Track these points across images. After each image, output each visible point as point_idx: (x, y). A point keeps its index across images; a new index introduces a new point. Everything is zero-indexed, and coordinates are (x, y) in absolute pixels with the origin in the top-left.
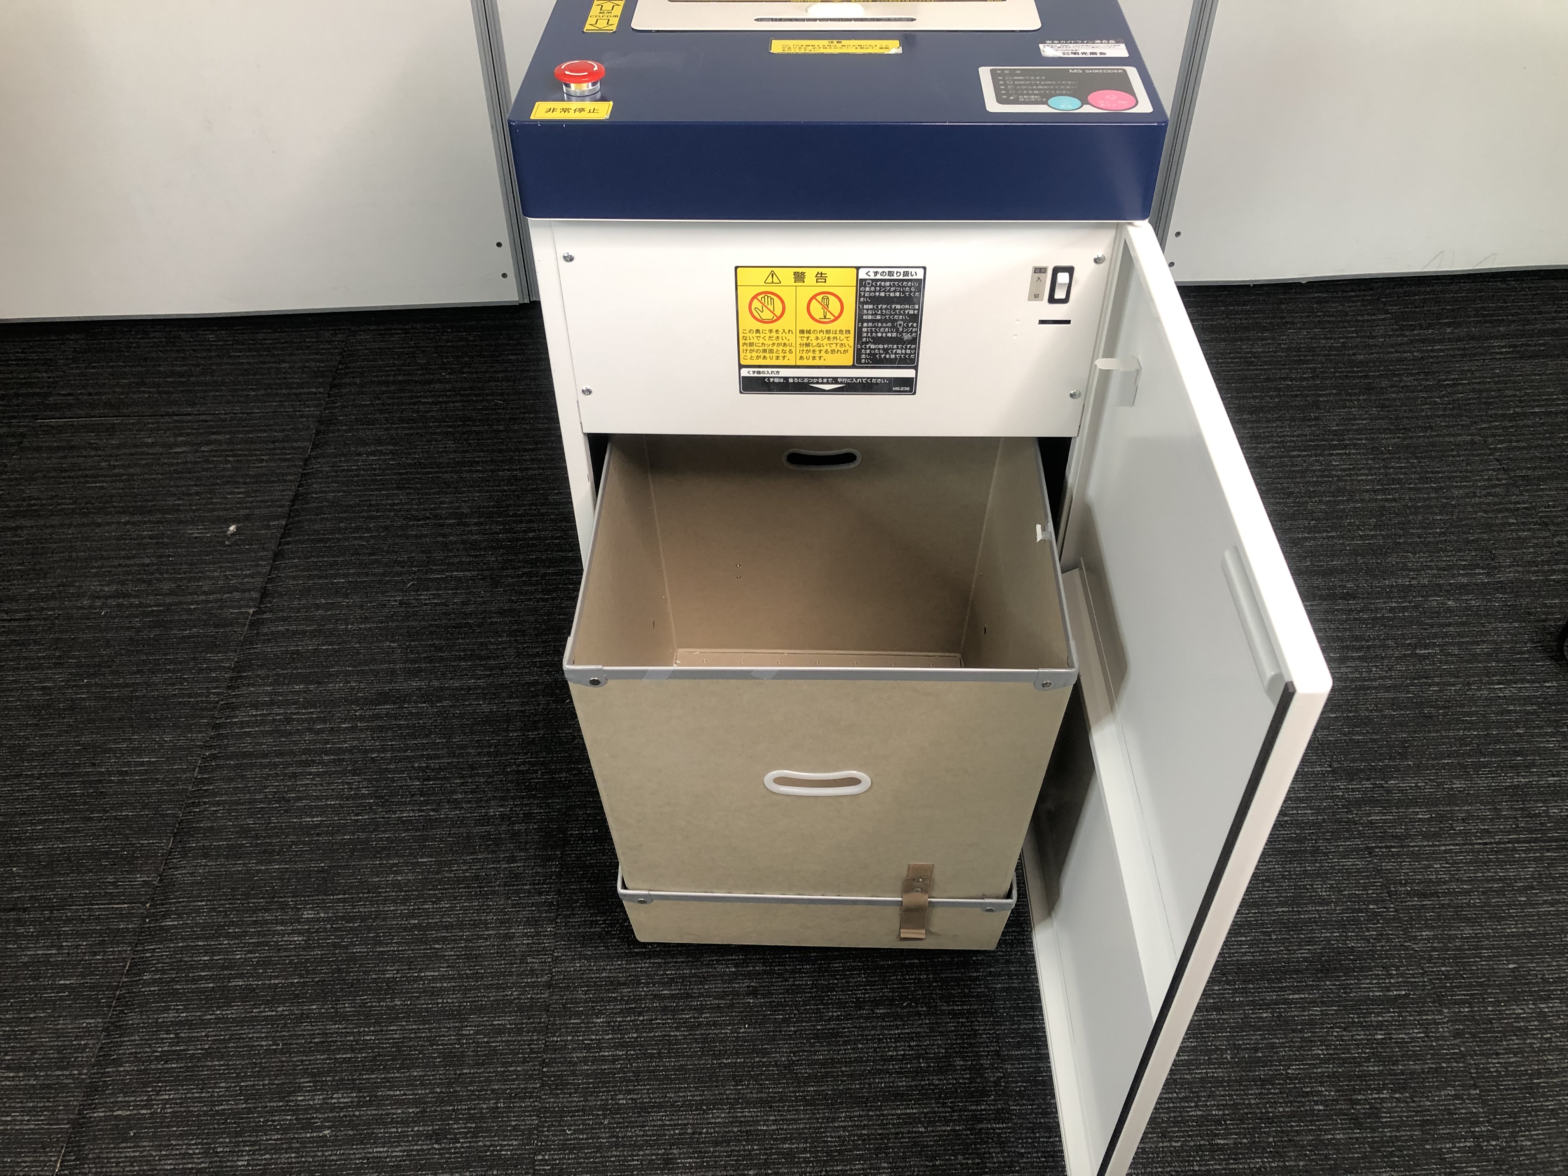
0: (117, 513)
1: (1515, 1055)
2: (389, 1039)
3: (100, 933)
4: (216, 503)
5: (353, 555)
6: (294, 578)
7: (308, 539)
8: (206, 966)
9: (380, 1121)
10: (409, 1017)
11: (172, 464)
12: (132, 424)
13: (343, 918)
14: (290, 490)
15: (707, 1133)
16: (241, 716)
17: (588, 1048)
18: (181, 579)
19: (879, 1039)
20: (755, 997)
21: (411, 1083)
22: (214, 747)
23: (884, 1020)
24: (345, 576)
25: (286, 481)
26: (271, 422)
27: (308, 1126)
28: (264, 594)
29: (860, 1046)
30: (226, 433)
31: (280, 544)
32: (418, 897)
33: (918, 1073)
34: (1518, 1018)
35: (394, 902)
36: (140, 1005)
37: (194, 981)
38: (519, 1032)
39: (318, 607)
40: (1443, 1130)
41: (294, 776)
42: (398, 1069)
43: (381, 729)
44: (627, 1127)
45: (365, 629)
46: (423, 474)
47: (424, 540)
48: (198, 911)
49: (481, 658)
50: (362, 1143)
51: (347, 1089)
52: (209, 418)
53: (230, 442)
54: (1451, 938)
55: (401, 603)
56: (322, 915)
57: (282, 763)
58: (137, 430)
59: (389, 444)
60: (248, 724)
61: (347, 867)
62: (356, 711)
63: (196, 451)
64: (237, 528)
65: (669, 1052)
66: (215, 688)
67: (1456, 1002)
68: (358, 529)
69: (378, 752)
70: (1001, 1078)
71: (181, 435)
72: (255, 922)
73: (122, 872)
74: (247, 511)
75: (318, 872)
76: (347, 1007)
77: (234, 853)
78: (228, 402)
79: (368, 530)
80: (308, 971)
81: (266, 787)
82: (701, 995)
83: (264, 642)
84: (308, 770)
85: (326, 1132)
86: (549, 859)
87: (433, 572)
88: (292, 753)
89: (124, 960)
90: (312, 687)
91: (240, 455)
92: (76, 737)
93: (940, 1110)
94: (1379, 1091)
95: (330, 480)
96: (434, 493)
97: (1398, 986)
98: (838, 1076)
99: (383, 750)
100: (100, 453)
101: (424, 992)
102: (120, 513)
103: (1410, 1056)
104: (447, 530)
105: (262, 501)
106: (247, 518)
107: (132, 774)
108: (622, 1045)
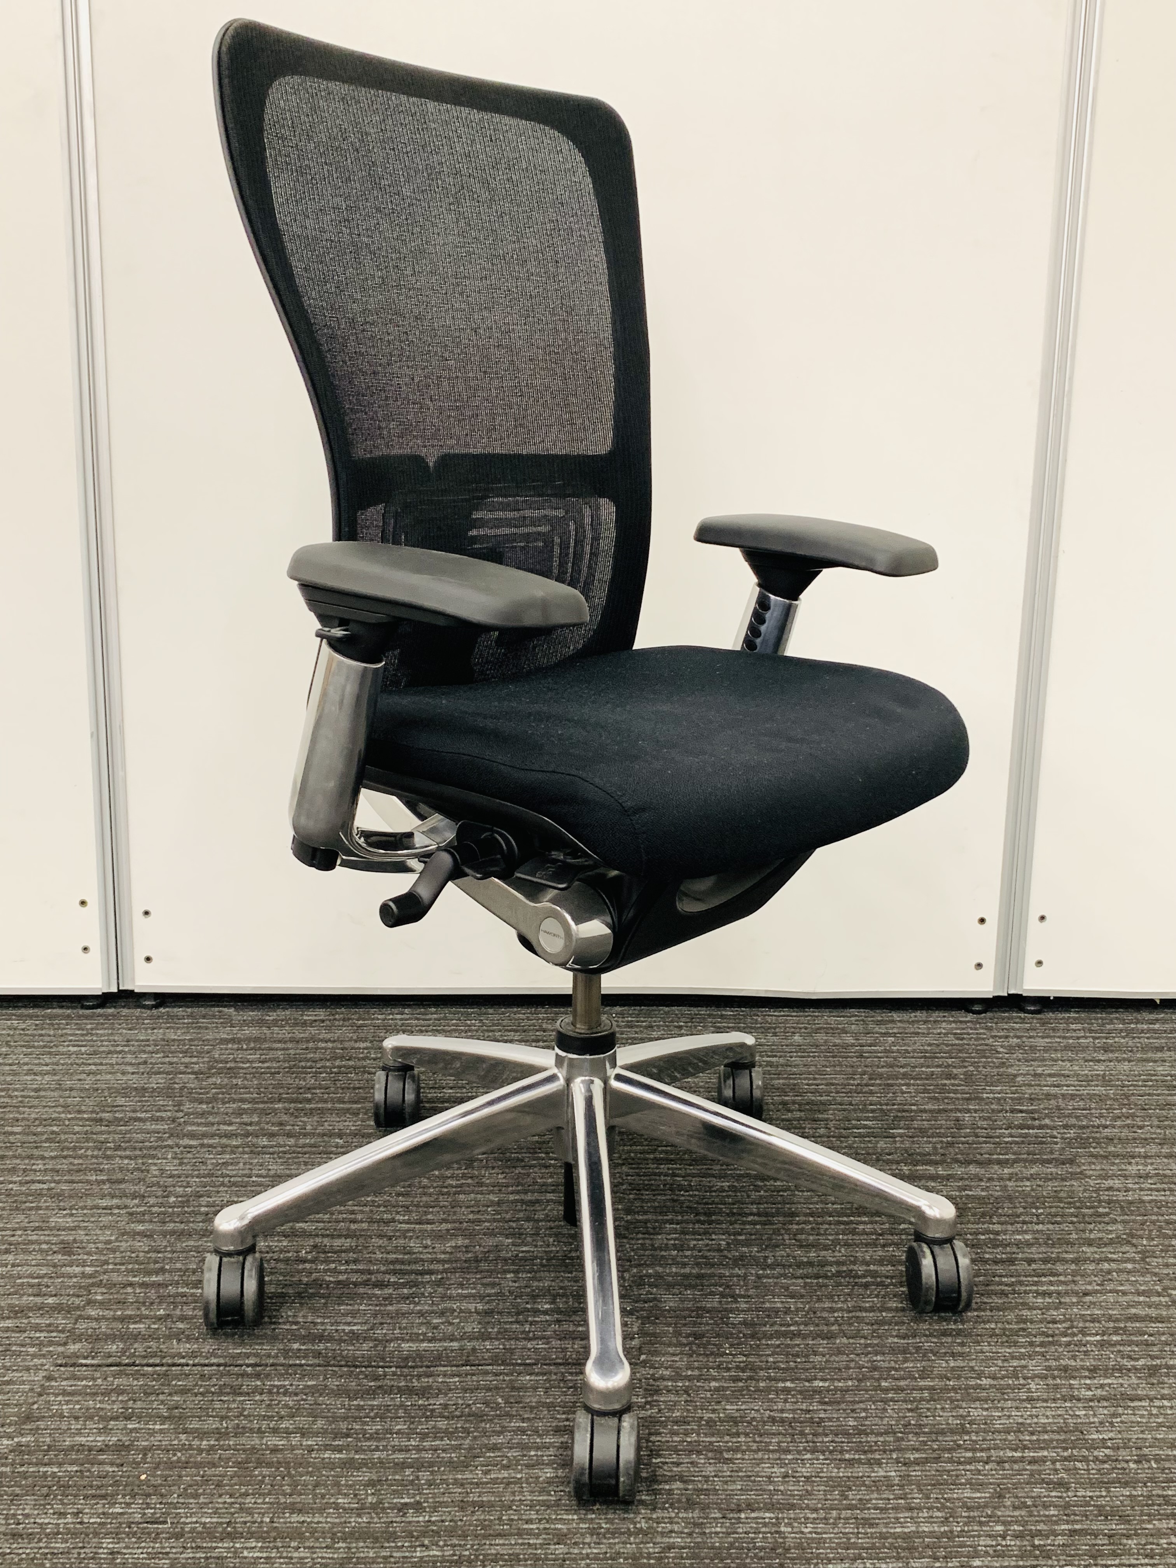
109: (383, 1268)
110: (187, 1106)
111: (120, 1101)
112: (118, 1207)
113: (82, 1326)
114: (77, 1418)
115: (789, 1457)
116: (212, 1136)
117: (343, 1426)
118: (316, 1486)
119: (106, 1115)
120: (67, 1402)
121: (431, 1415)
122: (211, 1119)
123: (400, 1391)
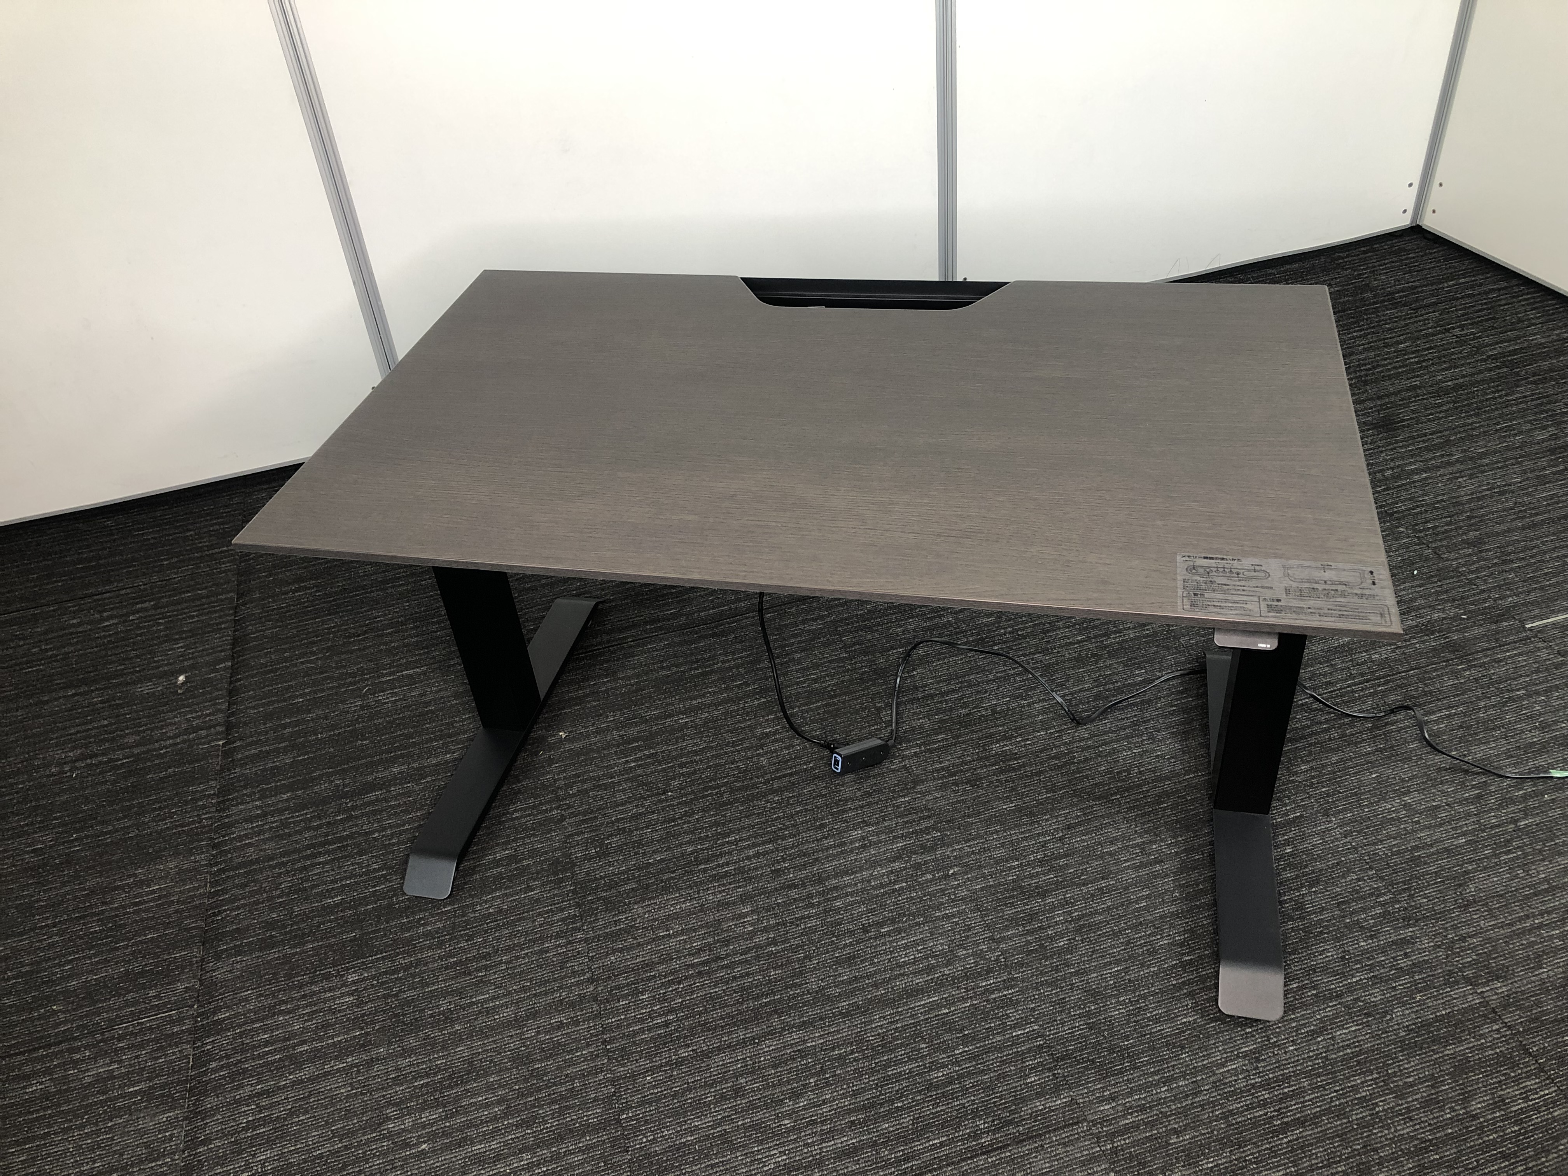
0: (61, 689)
1: (1395, 838)
2: (459, 1058)
3: (156, 1040)
4: (158, 661)
5: (304, 677)
6: (254, 708)
7: (257, 673)
8: (267, 1043)
9: (470, 1125)
10: (473, 1036)
11: (105, 637)
12: (54, 610)
13: (385, 973)
14: (228, 636)
15: (765, 1060)
16: (236, 832)
17: (641, 1021)
18: (144, 731)
19: (891, 952)
20: (776, 945)
21: (489, 1088)
22: (220, 863)
23: (890, 936)
24: (301, 696)
25: (221, 629)
26: (192, 583)
27: (407, 1145)
28: (229, 727)
29: (876, 961)
30: (150, 601)
31: (231, 682)
32: (450, 940)
33: (930, 969)
34: (1390, 811)
35: (430, 948)
36: (214, 1089)
37: (259, 1057)
38: (577, 1023)
39: (285, 727)
40: (1354, 906)
41: (304, 868)
42: (475, 1080)
43: (374, 813)
44: (694, 1073)
45: (335, 735)
46: (352, 597)
47: (367, 651)
48: (246, 1000)
49: (450, 736)
50: (460, 1147)
51: (432, 1108)
52: (128, 591)
53: (155, 607)
54: (1324, 766)
55: (362, 707)
56: (366, 975)
57: (288, 861)
58: (59, 615)
59: (311, 579)
60: (246, 836)
61: (378, 931)
62: (346, 803)
63: (125, 621)
64: (186, 677)
65: (714, 1006)
66: (205, 814)
67: (1340, 812)
68: (303, 655)
69: (379, 832)
70: (1000, 955)
71: (105, 611)
72: (304, 996)
73: (162, 985)
74: (191, 662)
75: (350, 941)
76: (411, 1042)
77: (267, 945)
78: (144, 574)
79: (313, 653)
80: (366, 1023)
81: (280, 884)
82: (727, 955)
83: (241, 766)
84: (317, 861)
85: (424, 1146)
86: (561, 880)
87: (383, 676)
88: (296, 851)
89: (187, 1057)
90: (299, 793)
91: (170, 616)
92: (79, 884)
93: (957, 992)
94: (1298, 889)
95: (263, 620)
96: (365, 611)
97: (1293, 810)
98: (864, 988)
99: (384, 829)
100: (28, 641)
101: (480, 1013)
102: (64, 688)
103: (1316, 859)
104: (386, 639)
105: (203, 650)
106: (193, 667)
107: (146, 902)
108: (671, 1011)
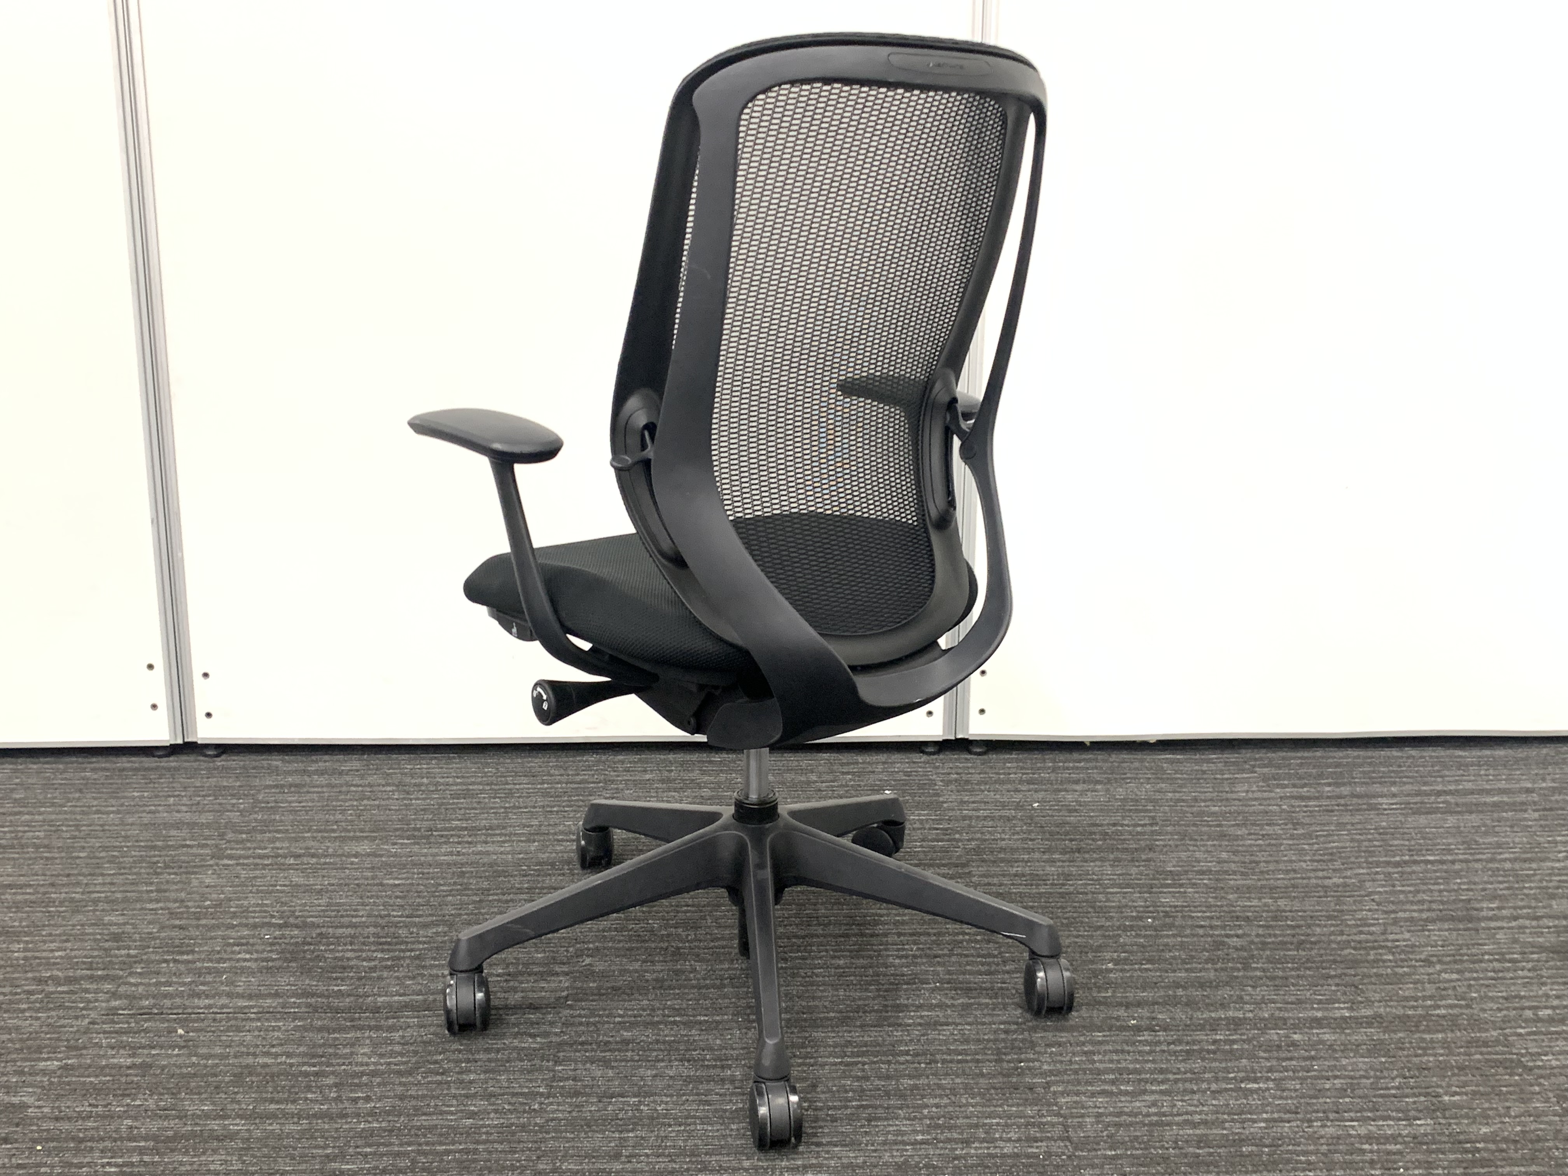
109: (373, 948)
110: (230, 836)
111: (173, 832)
112: (162, 909)
113: (122, 989)
114: (113, 1048)
115: (662, 1064)
116: (248, 857)
117: (320, 1051)
118: (293, 1086)
119: (160, 843)
120: (106, 1038)
121: (391, 1042)
122: (249, 845)
123: (370, 1028)
